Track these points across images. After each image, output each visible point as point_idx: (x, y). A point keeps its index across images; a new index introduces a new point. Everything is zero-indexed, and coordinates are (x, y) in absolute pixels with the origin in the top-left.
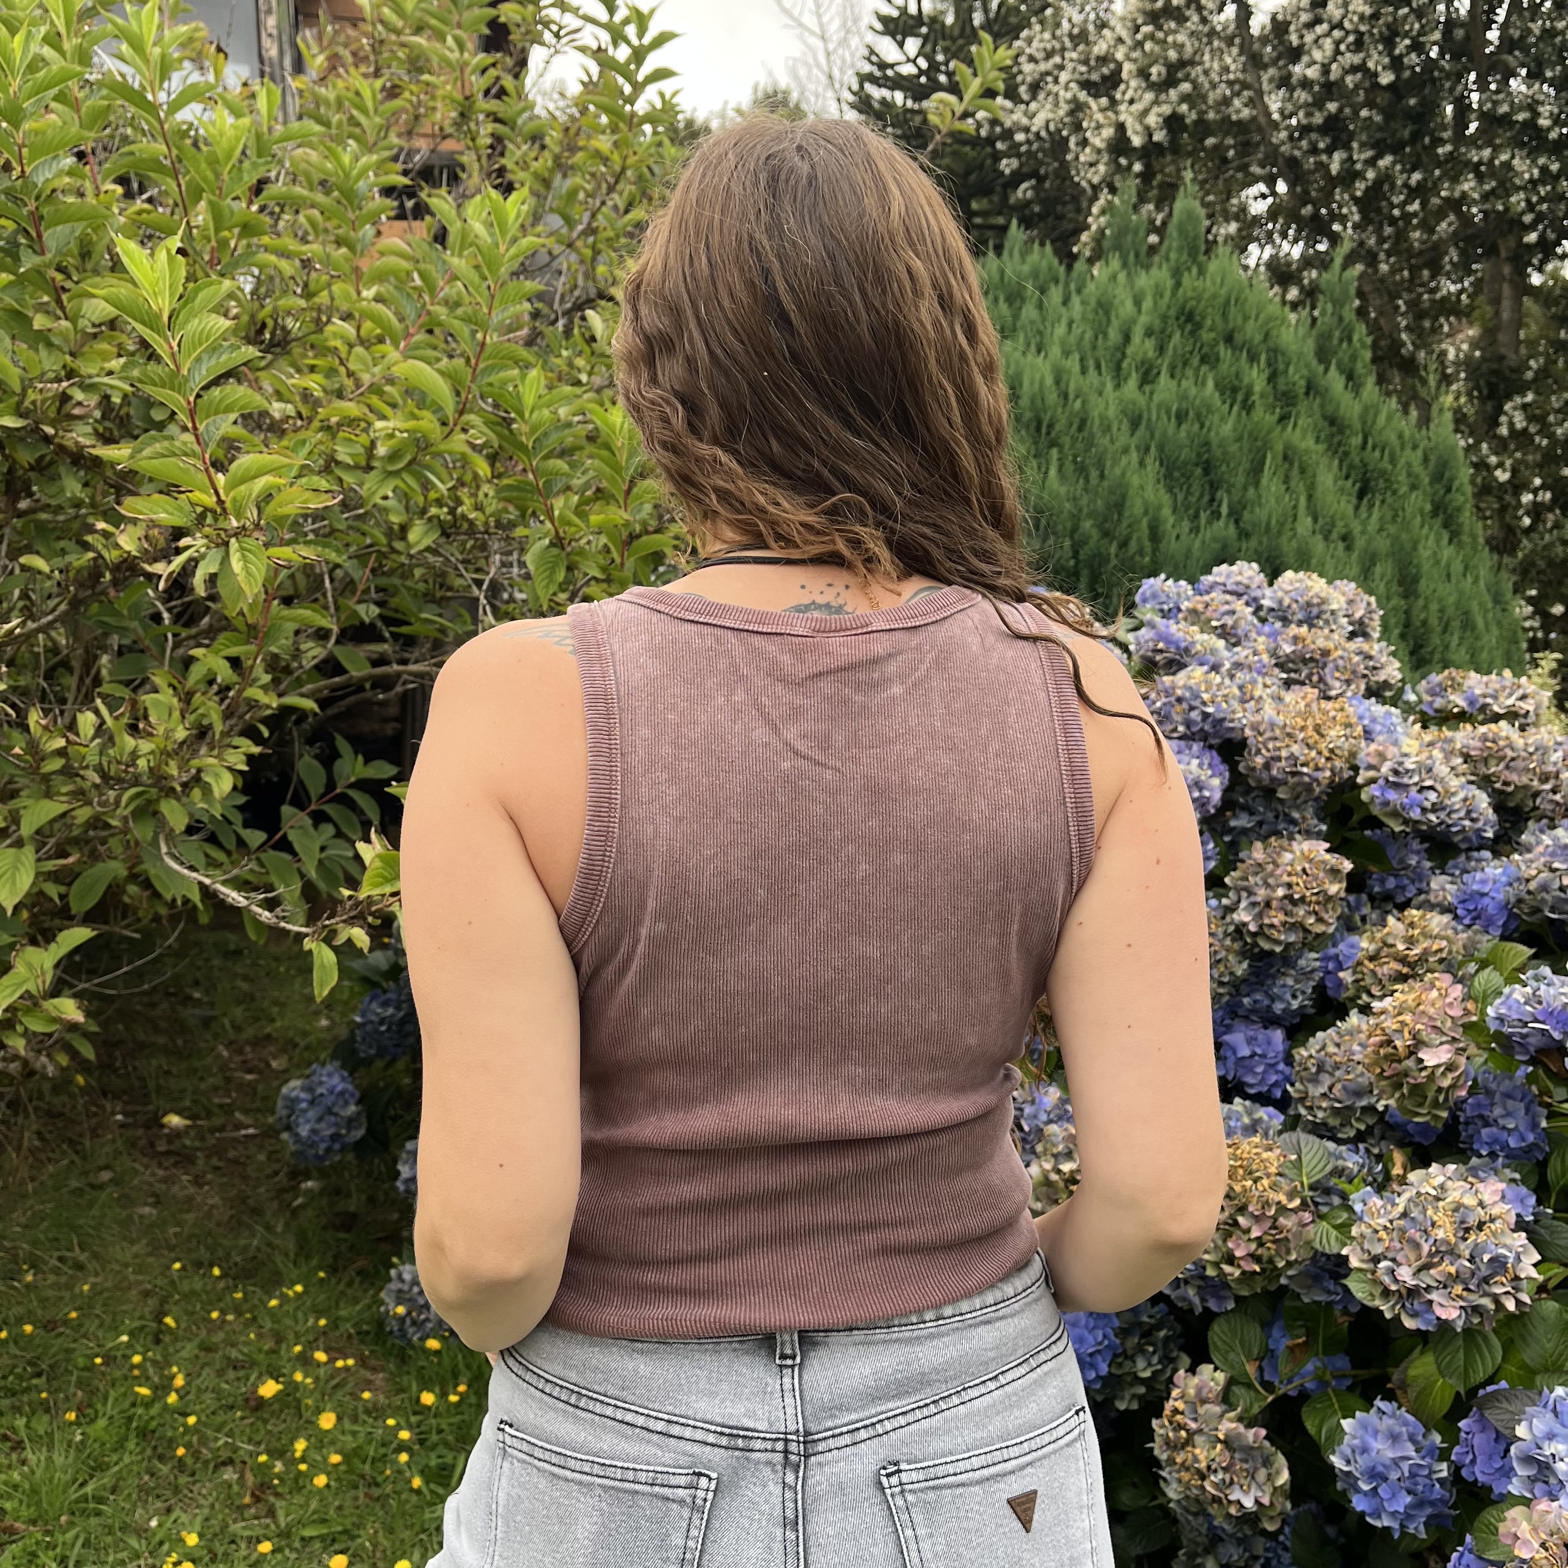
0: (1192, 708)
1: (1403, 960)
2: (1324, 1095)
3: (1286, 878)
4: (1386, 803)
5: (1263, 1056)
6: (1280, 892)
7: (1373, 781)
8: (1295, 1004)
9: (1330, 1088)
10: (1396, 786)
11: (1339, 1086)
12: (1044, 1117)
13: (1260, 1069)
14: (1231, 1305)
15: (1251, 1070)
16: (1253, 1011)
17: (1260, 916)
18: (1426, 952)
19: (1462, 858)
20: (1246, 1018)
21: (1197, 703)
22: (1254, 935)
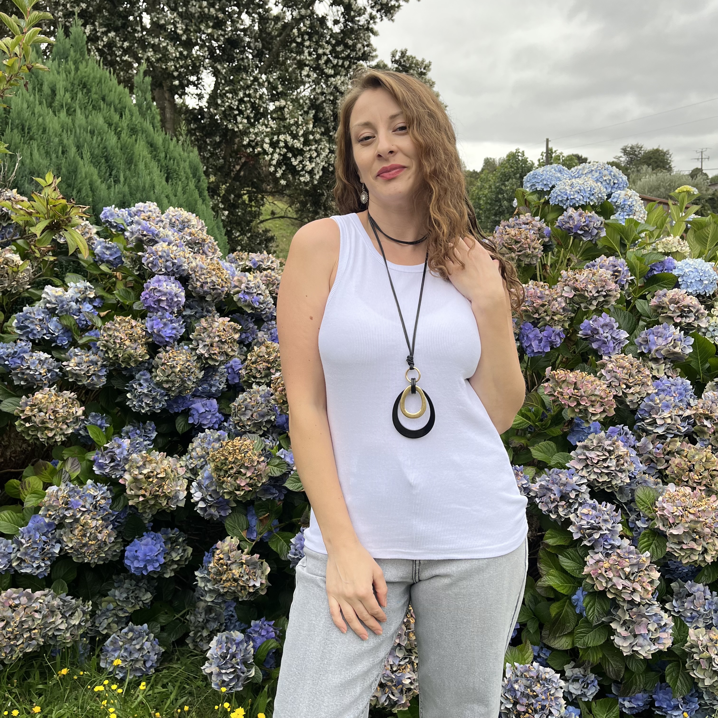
0: (167, 261)
1: (268, 362)
2: (249, 419)
3: (217, 334)
4: (246, 301)
5: (210, 411)
6: (217, 339)
7: (238, 292)
8: (221, 387)
9: (252, 416)
10: (248, 293)
11: (255, 414)
12: (125, 453)
13: (209, 417)
14: (230, 511)
15: (206, 418)
16: (202, 393)
17: (208, 350)
18: (276, 357)
19: (265, 324)
20: (199, 396)
21: (168, 258)
22: (206, 359)
